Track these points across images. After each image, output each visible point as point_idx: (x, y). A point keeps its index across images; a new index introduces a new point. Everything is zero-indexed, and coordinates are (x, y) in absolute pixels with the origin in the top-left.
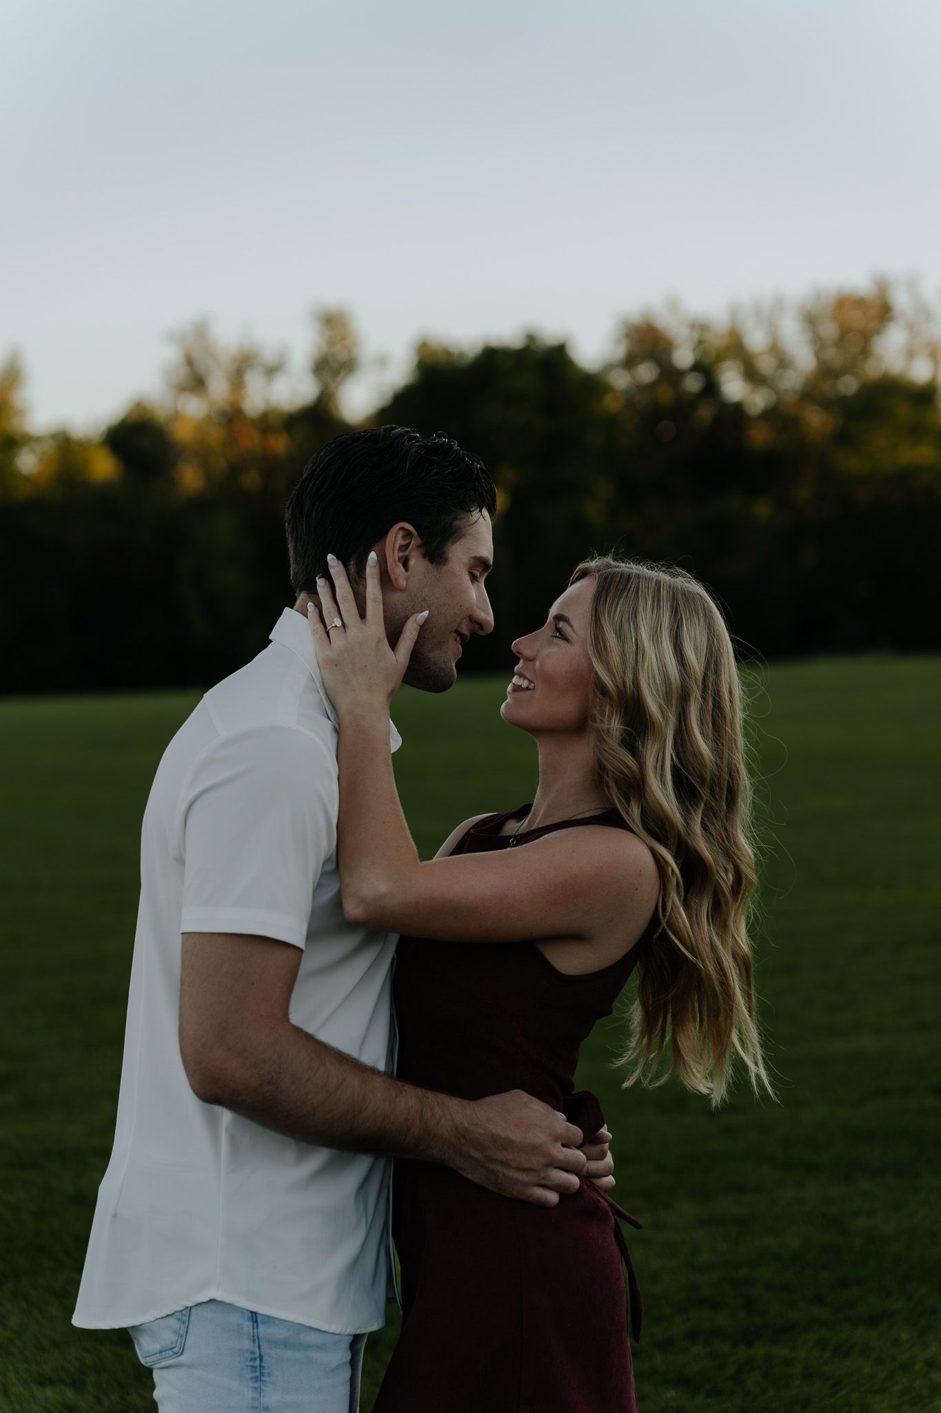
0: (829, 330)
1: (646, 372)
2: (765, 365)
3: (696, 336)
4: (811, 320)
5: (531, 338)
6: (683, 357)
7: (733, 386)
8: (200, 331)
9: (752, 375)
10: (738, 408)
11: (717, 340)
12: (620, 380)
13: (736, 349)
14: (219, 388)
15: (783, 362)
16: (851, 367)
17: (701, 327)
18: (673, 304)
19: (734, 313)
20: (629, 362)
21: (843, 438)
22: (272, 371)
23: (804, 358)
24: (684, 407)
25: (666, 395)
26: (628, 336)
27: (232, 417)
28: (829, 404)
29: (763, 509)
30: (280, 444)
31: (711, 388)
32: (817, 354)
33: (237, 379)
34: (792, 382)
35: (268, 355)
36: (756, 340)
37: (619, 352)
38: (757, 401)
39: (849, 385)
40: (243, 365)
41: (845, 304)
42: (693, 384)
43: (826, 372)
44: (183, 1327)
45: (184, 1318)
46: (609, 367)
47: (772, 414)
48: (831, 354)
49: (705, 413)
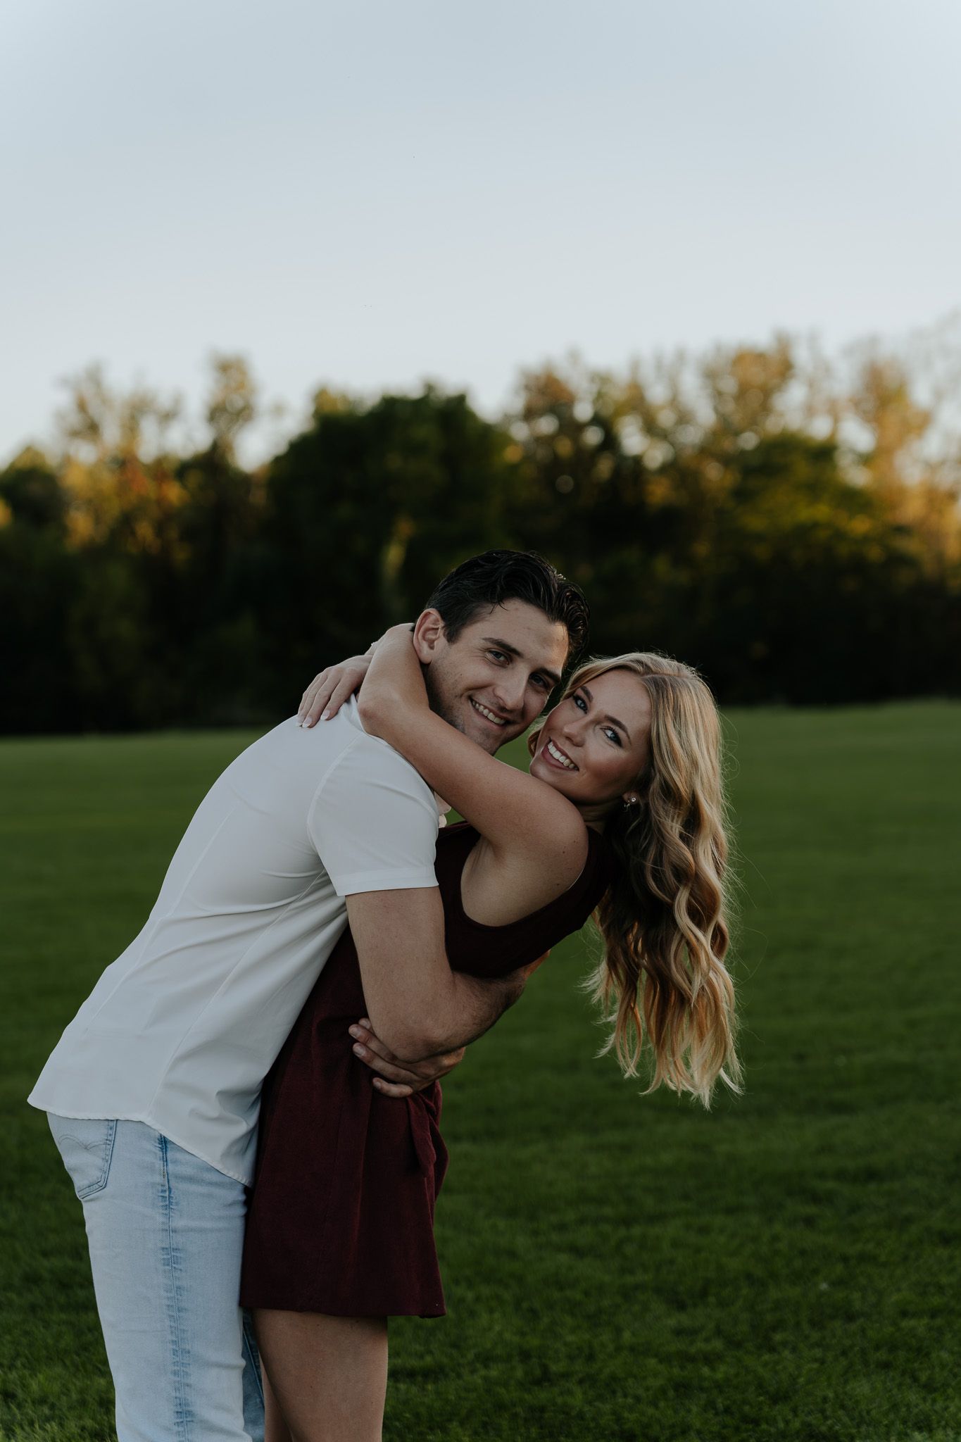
0: (729, 385)
1: (547, 425)
2: (666, 419)
3: (595, 389)
4: (711, 375)
5: (430, 388)
6: (583, 411)
7: (633, 440)
8: (94, 376)
9: (651, 428)
10: (638, 460)
11: (618, 394)
12: (520, 432)
13: (636, 403)
14: (112, 435)
15: (684, 418)
16: (753, 422)
17: (602, 379)
18: (574, 356)
19: (635, 366)
20: (530, 414)
21: (742, 495)
22: (168, 417)
23: (705, 415)
24: (584, 460)
25: (565, 448)
26: (527, 388)
27: (124, 463)
28: (727, 460)
29: (662, 566)
30: (174, 493)
31: (610, 442)
32: (716, 410)
33: (131, 427)
34: (691, 437)
35: (164, 401)
36: (657, 394)
37: (518, 404)
38: (656, 456)
39: (749, 441)
40: (137, 410)
41: (744, 359)
42: (593, 437)
43: (726, 428)
44: (107, 1165)
45: (107, 1158)
46: (508, 418)
47: (672, 468)
48: (730, 407)
49: (604, 467)
